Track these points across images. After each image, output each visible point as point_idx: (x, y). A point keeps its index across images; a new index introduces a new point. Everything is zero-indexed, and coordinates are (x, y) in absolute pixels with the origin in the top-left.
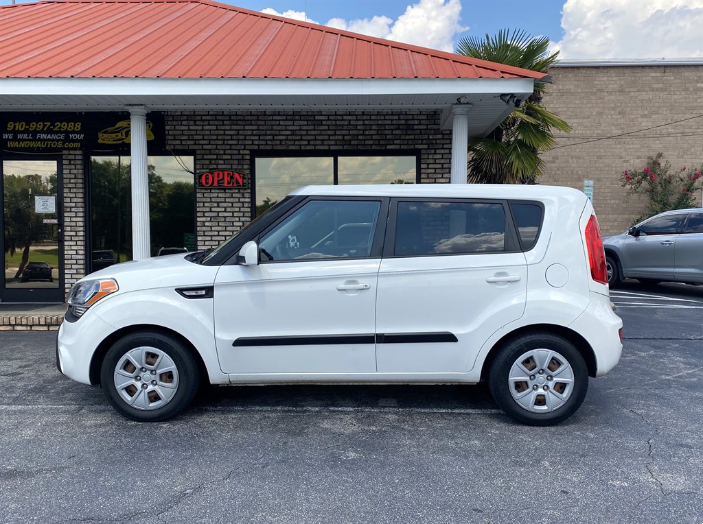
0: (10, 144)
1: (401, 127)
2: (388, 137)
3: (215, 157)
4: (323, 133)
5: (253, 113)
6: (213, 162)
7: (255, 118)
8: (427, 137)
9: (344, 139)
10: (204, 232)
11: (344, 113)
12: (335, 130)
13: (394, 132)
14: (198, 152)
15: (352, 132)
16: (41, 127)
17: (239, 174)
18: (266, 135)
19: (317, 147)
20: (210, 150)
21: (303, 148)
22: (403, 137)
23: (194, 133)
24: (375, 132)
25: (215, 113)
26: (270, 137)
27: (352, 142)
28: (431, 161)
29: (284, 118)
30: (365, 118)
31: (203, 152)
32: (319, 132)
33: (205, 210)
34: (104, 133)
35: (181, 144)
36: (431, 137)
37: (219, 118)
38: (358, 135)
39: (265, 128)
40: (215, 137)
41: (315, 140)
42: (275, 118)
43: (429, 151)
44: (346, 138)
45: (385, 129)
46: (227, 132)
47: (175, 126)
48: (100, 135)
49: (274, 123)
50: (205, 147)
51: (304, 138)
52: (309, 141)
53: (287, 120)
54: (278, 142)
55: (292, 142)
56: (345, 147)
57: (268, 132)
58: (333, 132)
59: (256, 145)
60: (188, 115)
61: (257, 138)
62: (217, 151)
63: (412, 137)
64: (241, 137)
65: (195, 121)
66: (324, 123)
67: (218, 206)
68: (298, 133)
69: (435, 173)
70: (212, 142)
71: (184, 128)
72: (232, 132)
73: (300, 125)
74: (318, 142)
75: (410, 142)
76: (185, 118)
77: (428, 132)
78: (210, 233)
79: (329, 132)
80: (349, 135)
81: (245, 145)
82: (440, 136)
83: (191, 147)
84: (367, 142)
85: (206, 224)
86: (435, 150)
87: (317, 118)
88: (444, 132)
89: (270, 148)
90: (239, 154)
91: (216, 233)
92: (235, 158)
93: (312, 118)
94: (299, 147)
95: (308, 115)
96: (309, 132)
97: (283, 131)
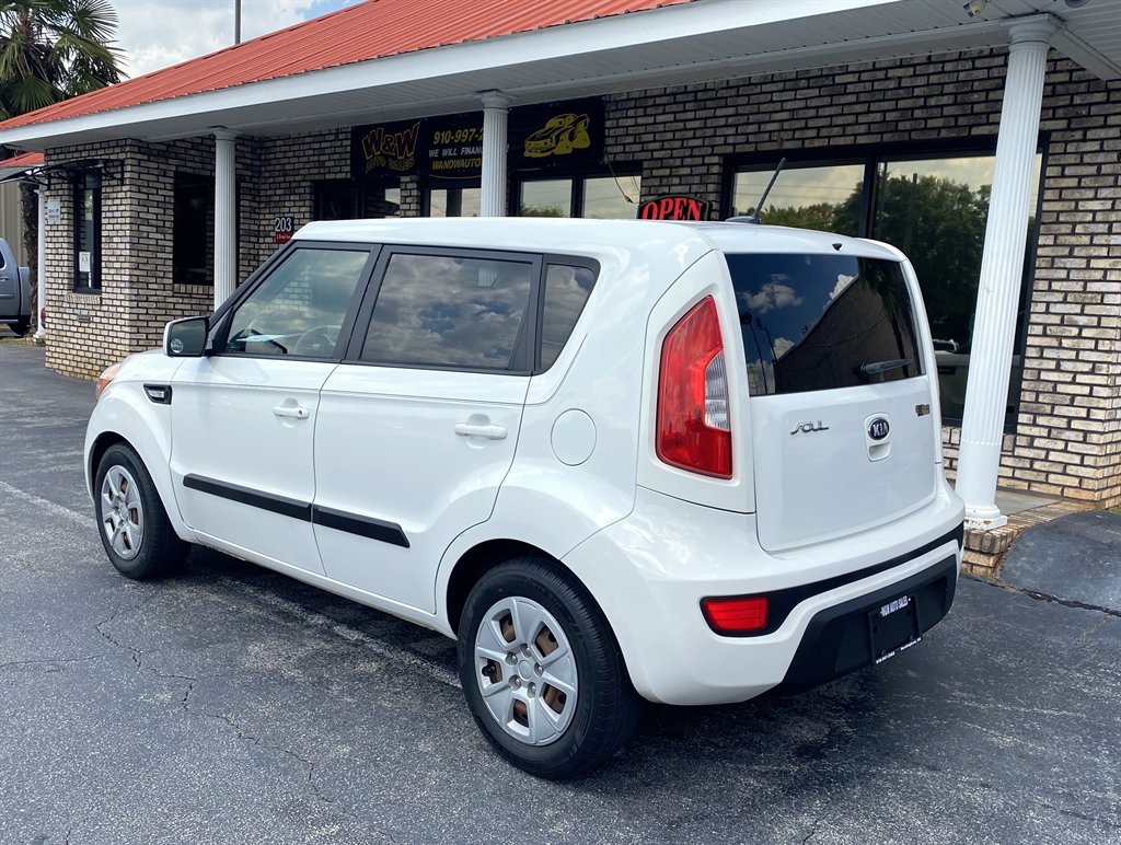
0: (437, 166)
2: (977, 108)
3: (667, 172)
4: (846, 110)
5: (730, 84)
6: (665, 181)
7: (733, 92)
8: (1068, 102)
9: (884, 121)
11: (890, 65)
12: (869, 102)
14: (645, 165)
15: (902, 104)
16: (466, 137)
17: (697, 201)
18: (748, 124)
19: (834, 142)
20: (662, 159)
21: (807, 144)
23: (642, 129)
24: (950, 100)
25: (675, 90)
26: (753, 128)
28: (1071, 159)
29: (781, 86)
30: (931, 69)
32: (838, 110)
34: (532, 139)
35: (624, 152)
36: (1077, 100)
37: (679, 98)
38: (913, 109)
39: (748, 109)
40: (670, 135)
41: (830, 126)
42: (766, 88)
43: (1068, 134)
44: (890, 116)
45: (973, 91)
46: (689, 125)
47: (618, 119)
48: (527, 143)
49: (763, 98)
50: (655, 154)
51: (811, 123)
52: (818, 129)
53: (785, 90)
54: (766, 136)
55: (790, 135)
56: (887, 137)
57: (751, 117)
58: (864, 108)
59: (729, 144)
60: (636, 99)
61: (732, 131)
62: (672, 161)
64: (710, 132)
65: (645, 108)
66: (850, 88)
68: (801, 114)
69: (1079, 187)
70: (667, 145)
71: (629, 122)
72: (696, 124)
73: (806, 99)
74: (836, 131)
76: (632, 103)
77: (1073, 88)
79: (858, 108)
80: (895, 110)
81: (713, 146)
82: (1100, 97)
83: (636, 157)
84: (931, 123)
86: (1085, 130)
87: (838, 79)
88: (1112, 85)
89: (752, 149)
90: (703, 164)
92: (697, 172)
93: (829, 82)
94: (800, 142)
95: (820, 77)
96: (820, 110)
97: (776, 112)
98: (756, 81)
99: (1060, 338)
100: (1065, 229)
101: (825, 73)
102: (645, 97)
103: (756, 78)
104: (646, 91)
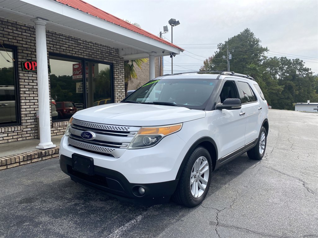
1: (108, 52)
3: (30, 53)
4: (81, 49)
6: (29, 55)
7: (51, 35)
10: (25, 97)
11: (89, 42)
13: (106, 54)
15: (92, 51)
18: (57, 45)
19: (79, 56)
20: (27, 48)
21: (73, 55)
22: (109, 57)
23: (16, 35)
24: (100, 53)
25: (29, 26)
26: (59, 47)
27: (93, 56)
28: (117, 69)
29: (65, 38)
30: (96, 46)
31: (23, 48)
33: (25, 84)
35: (8, 41)
36: (117, 59)
38: (94, 53)
39: (56, 41)
42: (60, 37)
43: (116, 64)
44: (90, 53)
45: (103, 52)
47: (3, 28)
49: (60, 39)
50: (24, 46)
51: (74, 50)
52: (76, 52)
54: (62, 50)
55: (69, 51)
56: (90, 58)
57: (57, 43)
58: (85, 50)
59: (52, 49)
60: (12, 23)
61: (52, 46)
62: (31, 49)
63: (111, 57)
66: (82, 44)
67: (33, 82)
68: (71, 47)
69: (119, 74)
70: (28, 43)
71: (9, 31)
73: (72, 43)
74: (79, 53)
75: (111, 60)
76: (10, 24)
77: (116, 56)
78: (29, 98)
82: (119, 59)
83: (15, 44)
84: (97, 57)
85: (26, 92)
86: (118, 64)
87: (79, 41)
89: (58, 52)
91: (33, 98)
94: (71, 54)
95: (75, 39)
96: (76, 47)
97: (64, 44)
99: (119, 99)
100: (118, 81)
101: (75, 38)
102: (16, 24)
103: (58, 33)
104: (16, 22)
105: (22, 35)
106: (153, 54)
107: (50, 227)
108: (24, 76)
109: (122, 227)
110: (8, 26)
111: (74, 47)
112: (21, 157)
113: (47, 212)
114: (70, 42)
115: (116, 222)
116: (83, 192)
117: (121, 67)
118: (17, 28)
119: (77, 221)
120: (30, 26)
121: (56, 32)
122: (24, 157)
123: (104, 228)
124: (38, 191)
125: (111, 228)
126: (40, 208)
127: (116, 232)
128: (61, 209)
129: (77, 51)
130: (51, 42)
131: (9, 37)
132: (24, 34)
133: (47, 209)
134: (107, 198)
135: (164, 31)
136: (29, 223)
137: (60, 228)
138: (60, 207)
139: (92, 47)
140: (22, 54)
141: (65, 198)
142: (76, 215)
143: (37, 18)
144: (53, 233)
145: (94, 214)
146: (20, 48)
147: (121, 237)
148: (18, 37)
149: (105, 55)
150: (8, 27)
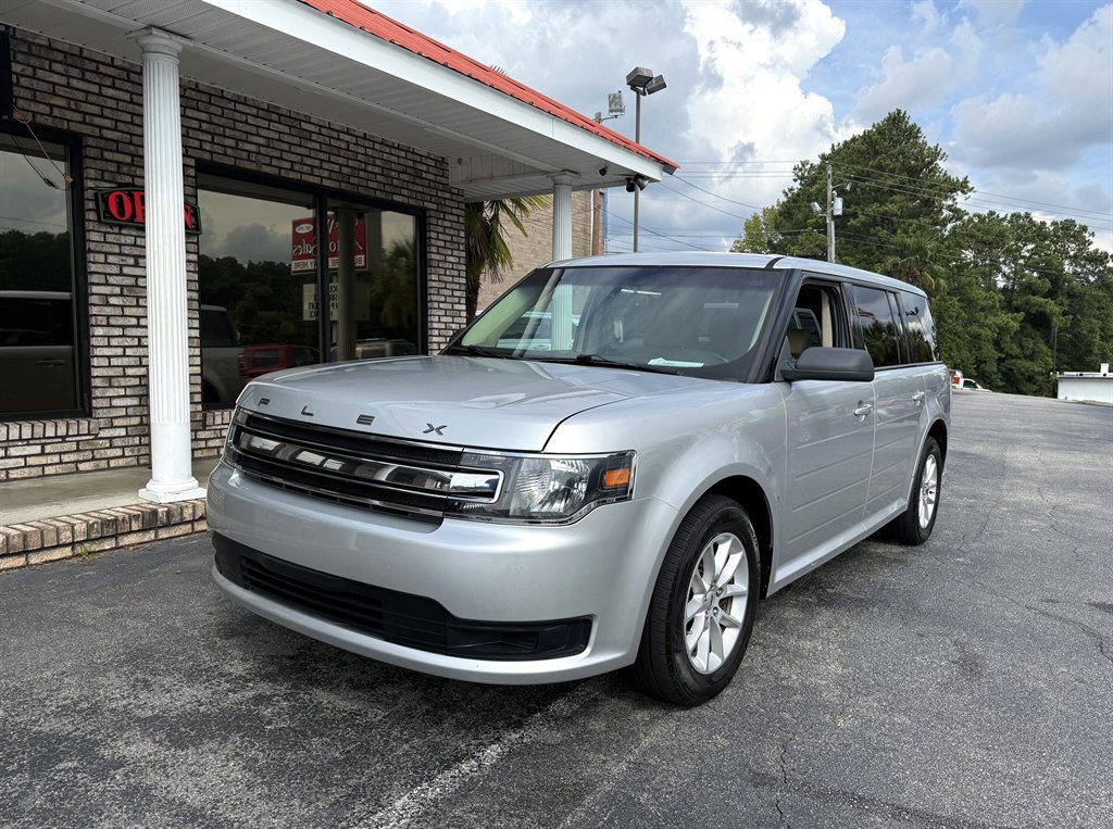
1: (409, 170)
2: (394, 182)
3: (128, 160)
4: (313, 154)
6: (125, 169)
7: (204, 98)
8: (435, 194)
9: (340, 172)
10: (108, 317)
11: (341, 129)
12: (329, 154)
13: (401, 176)
15: (351, 163)
18: (224, 136)
19: (305, 178)
20: (117, 142)
21: (283, 173)
22: (411, 186)
23: (80, 95)
24: (379, 170)
25: (126, 65)
26: (232, 142)
27: (352, 180)
28: (441, 229)
29: (254, 111)
30: (367, 144)
31: (102, 143)
32: (307, 152)
33: (108, 271)
35: (50, 115)
36: (440, 194)
38: (358, 170)
39: (222, 121)
41: (301, 164)
42: (239, 107)
43: (438, 213)
44: (345, 170)
45: (391, 169)
47: (35, 68)
49: (237, 116)
50: (107, 133)
51: (285, 156)
52: (292, 163)
53: (258, 117)
54: (245, 155)
55: (267, 160)
56: (343, 186)
57: (227, 130)
58: (326, 157)
59: (206, 151)
60: (66, 53)
61: (209, 138)
62: (132, 148)
63: (420, 189)
66: (314, 137)
67: (135, 265)
68: (276, 144)
69: (444, 247)
70: (121, 126)
71: (56, 78)
73: (280, 133)
75: (419, 196)
76: (59, 56)
77: (437, 185)
78: (121, 321)
79: (322, 156)
80: (347, 166)
81: (186, 148)
83: (75, 127)
84: (369, 183)
85: (113, 300)
86: (444, 213)
87: (304, 125)
89: (230, 162)
91: (134, 321)
93: (296, 124)
94: (277, 170)
95: (290, 117)
96: (293, 147)
97: (252, 134)
98: (229, 97)
99: (446, 337)
100: (442, 272)
101: (293, 115)
102: (80, 56)
103: (229, 93)
104: (81, 48)
105: (100, 94)
106: (567, 178)
107: (152, 777)
108: (105, 242)
109: (425, 785)
110: (51, 61)
111: (286, 147)
112: (81, 527)
113: (150, 725)
114: (274, 126)
115: (401, 769)
116: (292, 653)
117: (454, 225)
118: (83, 71)
119: (256, 761)
120: (129, 63)
121: (222, 91)
122: (90, 527)
123: (356, 788)
124: (126, 647)
125: (382, 791)
126: (125, 707)
127: (399, 804)
128: (204, 714)
129: (298, 159)
130: (205, 126)
131: (52, 102)
132: (109, 94)
133: (150, 713)
134: (377, 678)
135: (611, 111)
136: (75, 764)
137: (190, 785)
138: (201, 705)
139: (352, 147)
140: (101, 164)
141: (221, 675)
142: (257, 737)
143: (150, 27)
144: (160, 801)
145: (322, 735)
146: (91, 141)
147: (418, 822)
148: (86, 102)
149: (398, 179)
150: (50, 66)
